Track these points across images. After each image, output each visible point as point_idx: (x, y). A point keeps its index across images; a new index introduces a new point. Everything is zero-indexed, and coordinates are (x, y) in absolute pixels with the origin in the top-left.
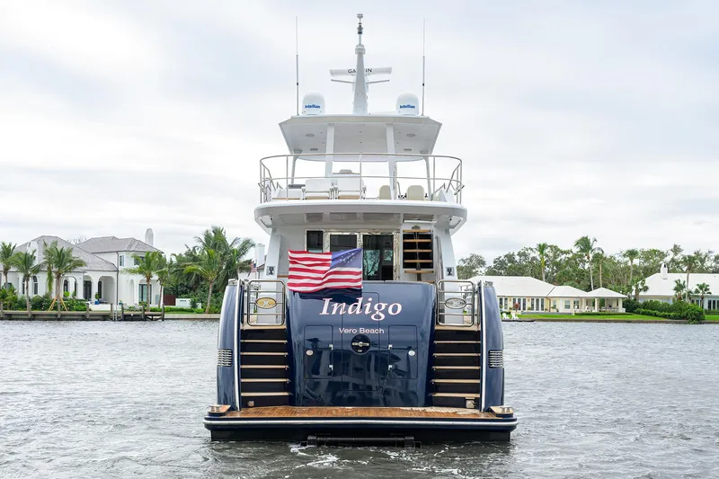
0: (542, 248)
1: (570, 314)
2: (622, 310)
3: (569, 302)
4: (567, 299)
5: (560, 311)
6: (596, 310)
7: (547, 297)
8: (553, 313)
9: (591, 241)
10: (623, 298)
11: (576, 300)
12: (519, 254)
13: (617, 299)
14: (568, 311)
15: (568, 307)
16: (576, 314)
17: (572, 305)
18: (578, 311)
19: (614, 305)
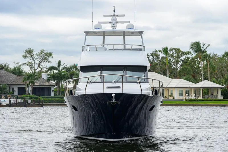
0: (165, 50)
1: (182, 100)
2: (220, 97)
3: (182, 91)
4: (181, 89)
5: (176, 98)
6: (201, 97)
7: (166, 88)
8: (171, 100)
9: (202, 46)
10: (221, 88)
11: (187, 89)
12: (152, 55)
13: (217, 89)
14: (181, 98)
15: (181, 95)
16: (186, 100)
17: (184, 93)
18: (187, 98)
19: (215, 94)
